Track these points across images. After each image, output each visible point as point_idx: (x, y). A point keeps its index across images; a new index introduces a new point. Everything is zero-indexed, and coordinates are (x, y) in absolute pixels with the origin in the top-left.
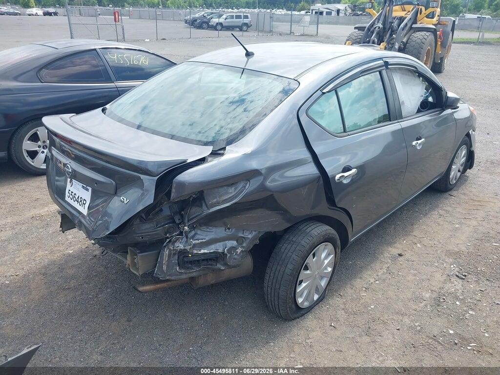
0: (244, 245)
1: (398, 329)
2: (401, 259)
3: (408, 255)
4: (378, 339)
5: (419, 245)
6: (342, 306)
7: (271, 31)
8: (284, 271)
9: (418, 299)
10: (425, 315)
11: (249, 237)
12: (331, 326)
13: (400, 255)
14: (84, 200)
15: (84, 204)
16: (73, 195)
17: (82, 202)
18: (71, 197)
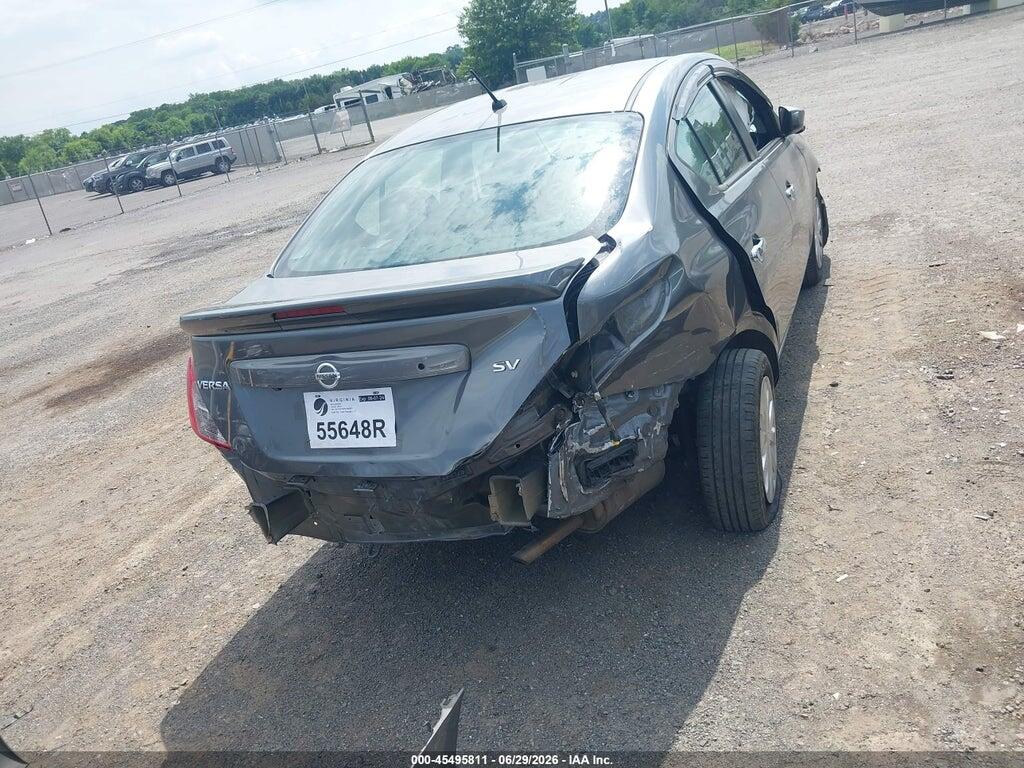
0: (663, 413)
1: (930, 473)
2: (839, 389)
3: (845, 381)
4: (915, 495)
5: (847, 363)
6: (820, 481)
7: (279, 159)
8: (739, 437)
9: (917, 426)
10: (945, 441)
11: (664, 396)
12: (831, 510)
13: (834, 385)
14: (375, 421)
15: (380, 429)
16: (336, 427)
17: (371, 428)
18: (332, 433)
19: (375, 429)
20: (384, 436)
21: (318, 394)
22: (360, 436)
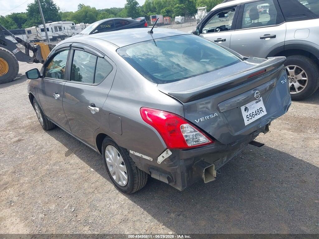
14: (260, 108)
15: (262, 110)
16: (251, 115)
17: (259, 111)
18: (251, 117)
19: (260, 111)
20: (263, 112)
21: (245, 106)
22: (258, 115)
